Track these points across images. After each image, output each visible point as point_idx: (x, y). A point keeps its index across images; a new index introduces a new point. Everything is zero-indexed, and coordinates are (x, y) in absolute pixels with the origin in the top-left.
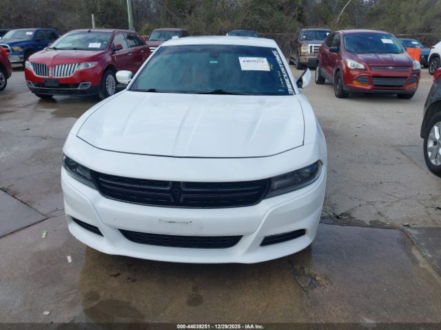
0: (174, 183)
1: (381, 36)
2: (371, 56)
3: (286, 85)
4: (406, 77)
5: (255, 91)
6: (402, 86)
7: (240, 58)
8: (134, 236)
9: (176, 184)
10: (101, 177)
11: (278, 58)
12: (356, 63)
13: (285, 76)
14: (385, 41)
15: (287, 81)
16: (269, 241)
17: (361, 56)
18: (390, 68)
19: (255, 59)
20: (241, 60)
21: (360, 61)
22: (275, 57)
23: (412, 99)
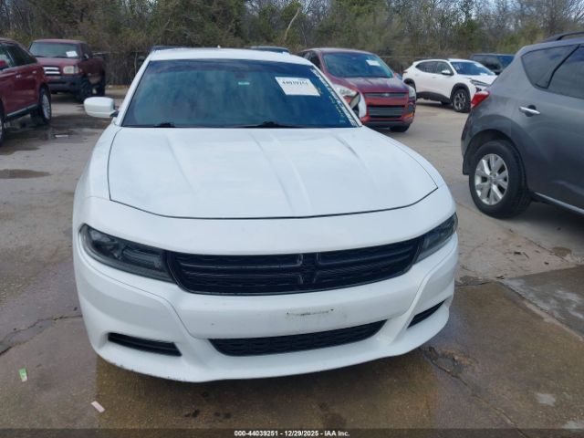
0: (307, 255)
1: (366, 57)
2: (361, 81)
3: (344, 114)
4: (403, 106)
5: (314, 122)
6: (399, 117)
7: (277, 78)
8: (230, 347)
9: (310, 257)
10: (182, 261)
11: (321, 79)
12: (346, 89)
13: (339, 102)
14: (371, 63)
15: (343, 108)
16: (419, 318)
17: (351, 81)
18: (387, 95)
19: (296, 79)
20: (280, 80)
21: (350, 87)
22: (318, 78)
23: (407, 131)
